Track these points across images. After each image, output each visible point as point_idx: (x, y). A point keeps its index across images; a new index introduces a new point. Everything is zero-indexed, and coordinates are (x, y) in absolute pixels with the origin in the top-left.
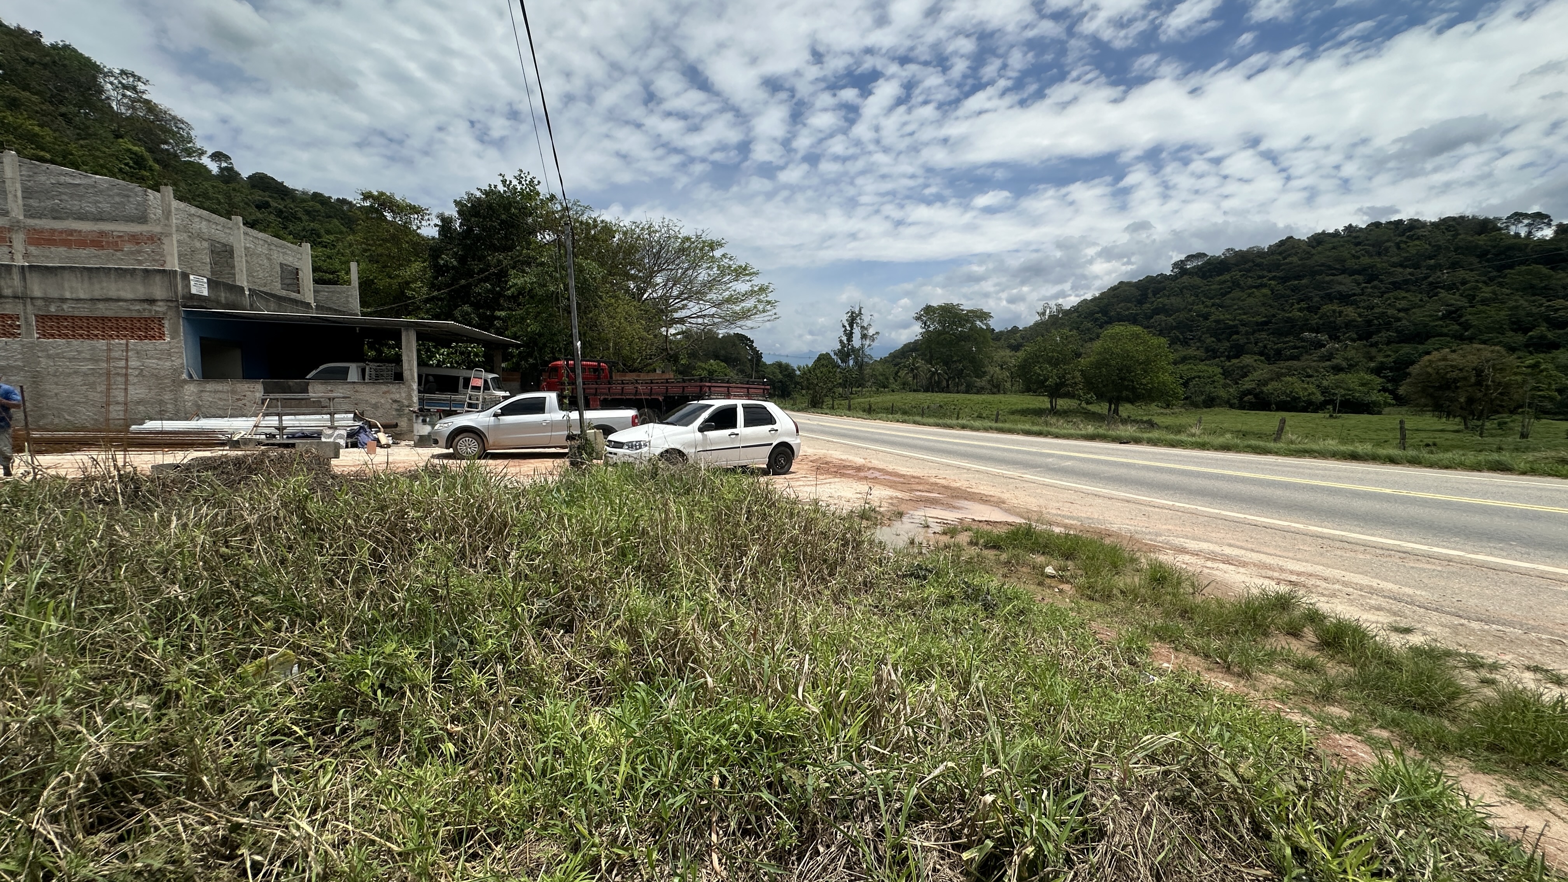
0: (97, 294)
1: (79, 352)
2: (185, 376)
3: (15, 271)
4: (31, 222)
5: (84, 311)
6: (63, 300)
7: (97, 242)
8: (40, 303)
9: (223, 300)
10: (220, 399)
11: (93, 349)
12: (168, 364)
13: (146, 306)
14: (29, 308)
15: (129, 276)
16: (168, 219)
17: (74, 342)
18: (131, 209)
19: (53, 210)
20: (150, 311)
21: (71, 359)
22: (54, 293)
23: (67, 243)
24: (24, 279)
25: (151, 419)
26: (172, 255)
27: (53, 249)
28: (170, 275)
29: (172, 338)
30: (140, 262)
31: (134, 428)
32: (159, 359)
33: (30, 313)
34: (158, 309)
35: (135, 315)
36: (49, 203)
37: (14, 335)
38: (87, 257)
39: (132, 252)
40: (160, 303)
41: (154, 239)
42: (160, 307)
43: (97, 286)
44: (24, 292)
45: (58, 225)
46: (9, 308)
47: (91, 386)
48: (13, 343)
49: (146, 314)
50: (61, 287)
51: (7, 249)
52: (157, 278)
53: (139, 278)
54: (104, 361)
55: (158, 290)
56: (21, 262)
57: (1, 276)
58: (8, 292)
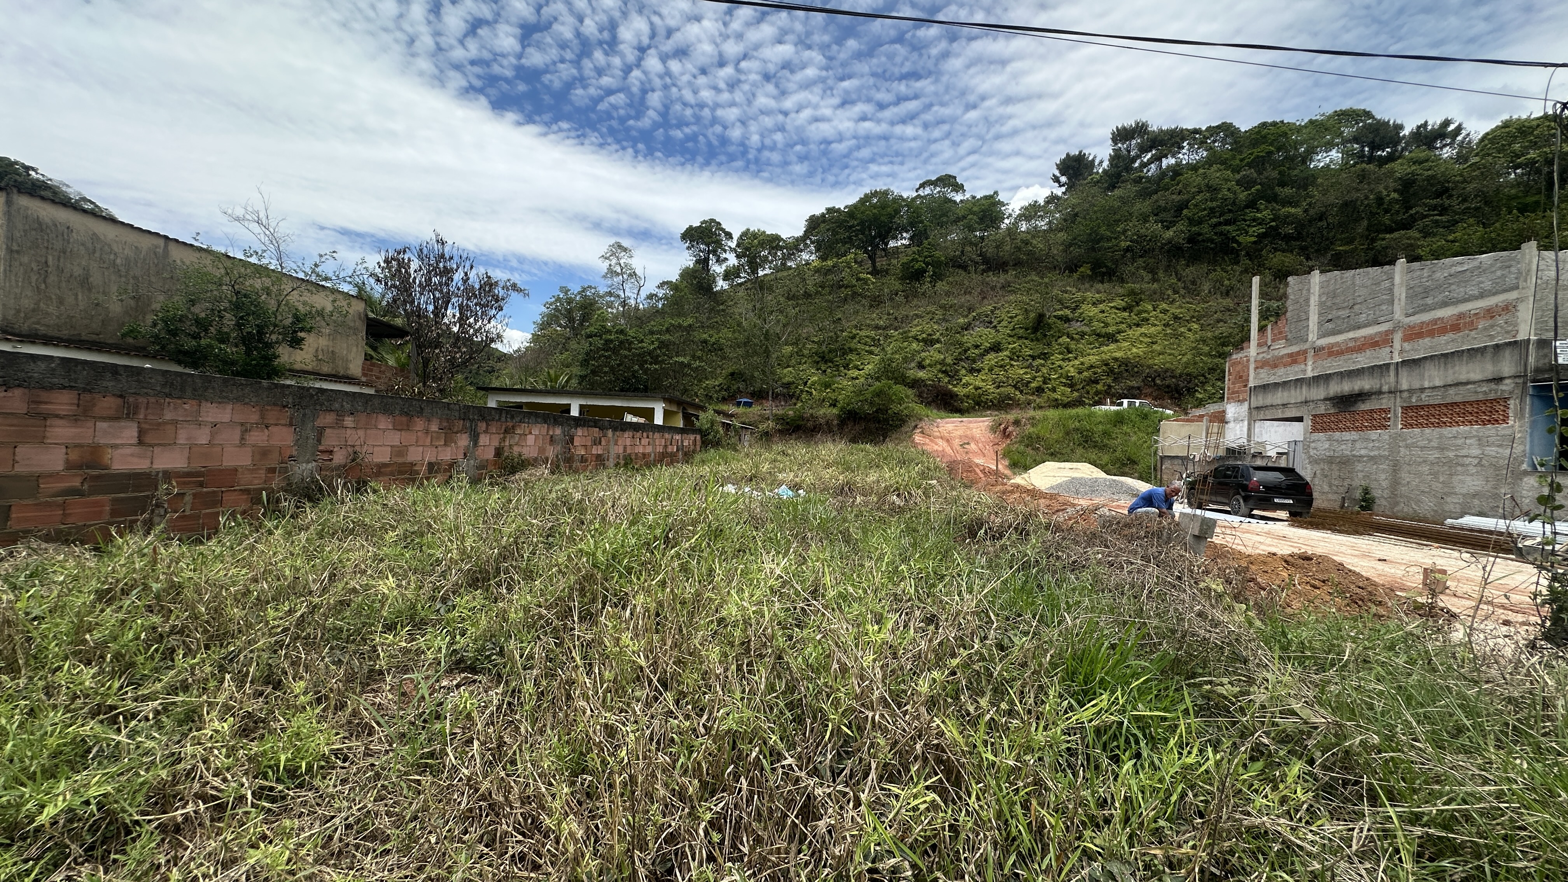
0: (1450, 380)
1: (1430, 441)
2: (1524, 466)
3: (1392, 368)
4: (1408, 320)
5: (1437, 398)
6: (1422, 390)
8: (1405, 395)
11: (1441, 437)
12: (1510, 451)
13: (1493, 386)
14: (1398, 400)
16: (1526, 280)
17: (1427, 431)
20: (1496, 391)
21: (1422, 448)
22: (1416, 385)
23: (1431, 333)
24: (1397, 374)
26: (1526, 322)
27: (1421, 341)
28: (1520, 346)
29: (1517, 421)
30: (1492, 337)
31: (1449, 521)
32: (1500, 446)
33: (1395, 405)
34: (1504, 388)
35: (1481, 397)
37: (1385, 427)
38: (1446, 343)
39: (1485, 329)
40: (1507, 381)
41: (1509, 308)
42: (1507, 386)
43: (1450, 371)
44: (1396, 387)
45: (1426, 317)
46: (1385, 402)
47: (1435, 475)
48: (1385, 434)
49: (1492, 396)
50: (1422, 377)
51: (1388, 349)
52: (1507, 353)
53: (1489, 356)
54: (1448, 449)
55: (1507, 366)
56: (1397, 359)
57: (1382, 375)
58: (1385, 388)
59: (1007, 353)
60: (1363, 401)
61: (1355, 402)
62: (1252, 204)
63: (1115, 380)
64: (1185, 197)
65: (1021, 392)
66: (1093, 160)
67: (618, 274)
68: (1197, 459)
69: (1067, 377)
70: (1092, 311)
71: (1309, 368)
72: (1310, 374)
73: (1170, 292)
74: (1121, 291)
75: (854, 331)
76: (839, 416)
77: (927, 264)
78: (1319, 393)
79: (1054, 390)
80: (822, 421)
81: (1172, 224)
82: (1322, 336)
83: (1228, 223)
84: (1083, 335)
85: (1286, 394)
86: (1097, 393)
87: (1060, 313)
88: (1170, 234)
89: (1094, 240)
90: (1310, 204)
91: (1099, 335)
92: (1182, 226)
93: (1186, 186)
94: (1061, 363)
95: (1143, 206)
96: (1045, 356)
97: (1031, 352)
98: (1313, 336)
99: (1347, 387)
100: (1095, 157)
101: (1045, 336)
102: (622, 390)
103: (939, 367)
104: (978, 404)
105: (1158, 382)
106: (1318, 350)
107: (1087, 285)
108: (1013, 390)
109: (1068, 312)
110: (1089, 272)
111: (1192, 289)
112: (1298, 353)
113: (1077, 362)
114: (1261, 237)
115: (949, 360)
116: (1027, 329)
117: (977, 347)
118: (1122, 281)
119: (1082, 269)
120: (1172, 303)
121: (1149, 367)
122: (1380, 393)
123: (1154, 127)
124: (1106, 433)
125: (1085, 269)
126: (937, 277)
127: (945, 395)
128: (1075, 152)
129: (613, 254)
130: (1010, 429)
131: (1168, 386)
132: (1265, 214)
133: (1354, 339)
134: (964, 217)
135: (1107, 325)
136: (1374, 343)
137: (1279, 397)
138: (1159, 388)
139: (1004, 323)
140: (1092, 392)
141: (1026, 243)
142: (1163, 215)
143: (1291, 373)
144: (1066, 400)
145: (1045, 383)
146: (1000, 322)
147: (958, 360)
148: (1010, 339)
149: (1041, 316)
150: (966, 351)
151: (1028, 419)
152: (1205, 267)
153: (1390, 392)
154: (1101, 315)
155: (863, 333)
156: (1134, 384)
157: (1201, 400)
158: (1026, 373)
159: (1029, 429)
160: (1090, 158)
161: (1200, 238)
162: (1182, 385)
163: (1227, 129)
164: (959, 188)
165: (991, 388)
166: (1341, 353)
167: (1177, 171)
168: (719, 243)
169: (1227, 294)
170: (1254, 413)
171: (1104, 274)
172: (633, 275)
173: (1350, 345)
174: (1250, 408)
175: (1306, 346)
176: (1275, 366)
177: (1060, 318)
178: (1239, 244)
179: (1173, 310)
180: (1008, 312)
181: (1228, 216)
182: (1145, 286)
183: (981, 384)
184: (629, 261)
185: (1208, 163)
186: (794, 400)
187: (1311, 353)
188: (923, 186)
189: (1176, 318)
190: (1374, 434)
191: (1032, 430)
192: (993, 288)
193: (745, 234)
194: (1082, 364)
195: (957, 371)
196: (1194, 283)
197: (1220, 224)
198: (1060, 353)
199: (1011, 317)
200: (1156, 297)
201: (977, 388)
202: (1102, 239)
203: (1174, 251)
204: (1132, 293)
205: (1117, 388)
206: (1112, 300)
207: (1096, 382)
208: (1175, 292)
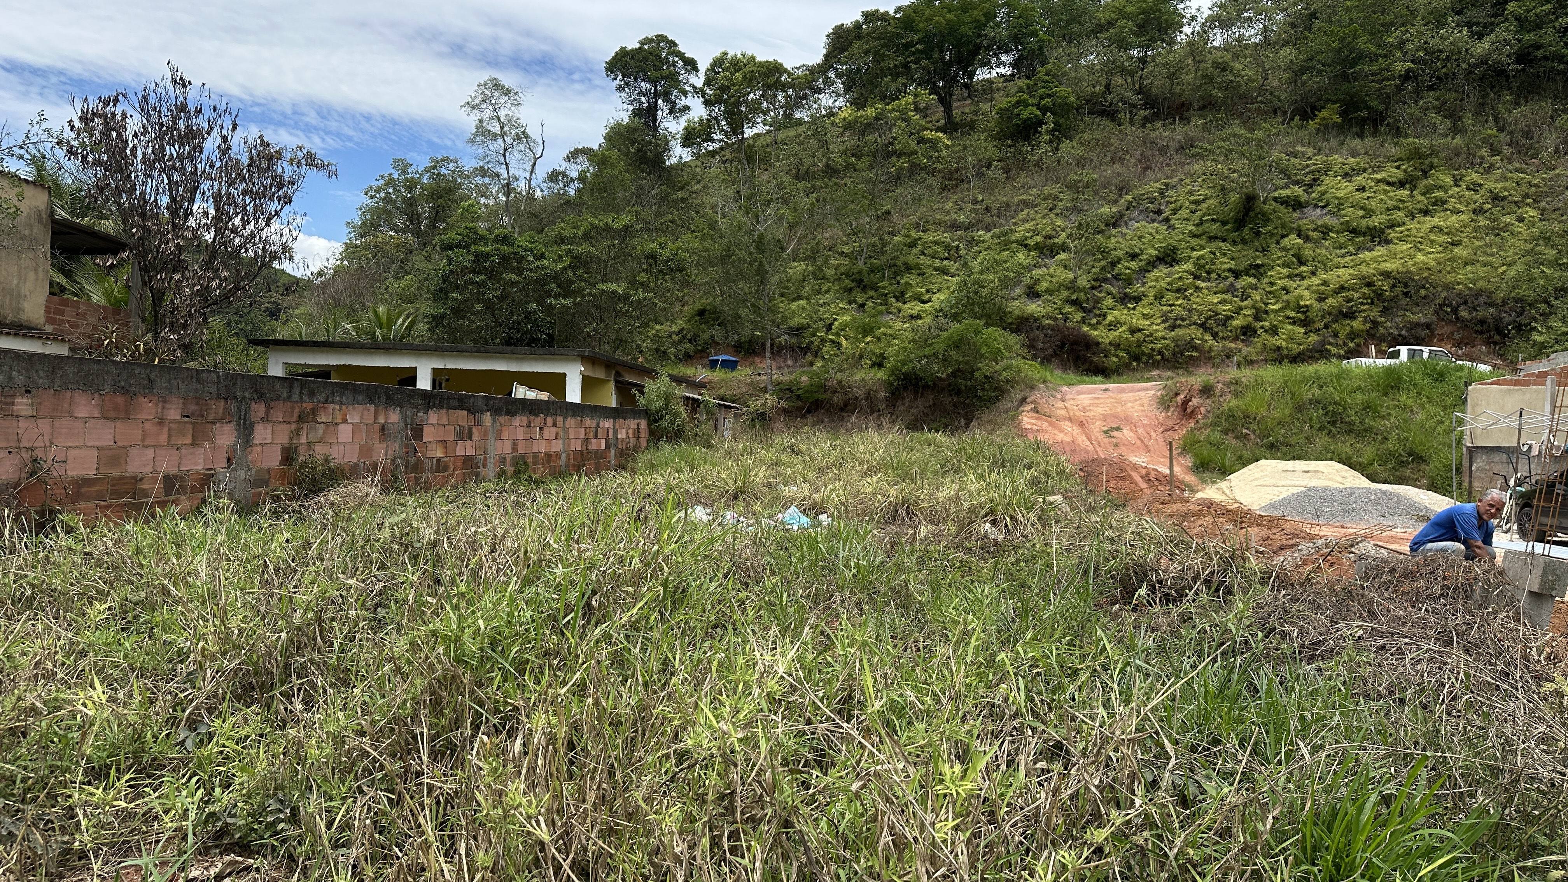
59: (1188, 266)
63: (1385, 311)
65: (1215, 335)
67: (494, 136)
68: (1535, 452)
69: (1299, 308)
70: (1344, 189)
73: (1484, 152)
74: (1394, 151)
76: (889, 384)
77: (1044, 110)
79: (1274, 331)
80: (860, 393)
81: (1488, 28)
84: (1325, 231)
86: (1352, 335)
87: (1284, 193)
88: (1482, 47)
91: (1355, 232)
92: (1505, 32)
94: (1286, 282)
96: (1257, 270)
97: (1232, 264)
101: (1258, 234)
102: (508, 342)
103: (1065, 293)
104: (1137, 358)
105: (1464, 313)
107: (1334, 142)
108: (1199, 333)
109: (1298, 191)
110: (1337, 119)
111: (1525, 145)
113: (1315, 281)
115: (1084, 282)
116: (1224, 223)
117: (1133, 256)
118: (1397, 132)
119: (1324, 114)
120: (1488, 171)
121: (1448, 287)
124: (1368, 408)
125: (1330, 114)
126: (1061, 133)
127: (1076, 343)
129: (486, 100)
130: (1195, 402)
131: (1482, 322)
134: (1111, 24)
135: (1369, 213)
138: (1464, 324)
139: (1183, 213)
140: (1342, 334)
141: (1223, 68)
142: (1471, 13)
144: (1295, 348)
145: (1257, 318)
146: (1175, 211)
147: (1099, 282)
148: (1194, 242)
149: (1250, 200)
150: (1113, 264)
151: (1228, 384)
152: (1547, 106)
154: (1359, 195)
156: (1419, 317)
157: (1543, 345)
158: (1223, 302)
159: (1231, 402)
161: (1539, 54)
162: (1507, 318)
165: (1159, 329)
168: (673, 79)
171: (1363, 122)
172: (523, 136)
177: (1284, 202)
179: (1490, 185)
180: (1191, 193)
182: (1439, 141)
183: (1142, 323)
184: (516, 112)
186: (809, 357)
189: (1496, 198)
191: (1234, 403)
192: (1163, 151)
194: (1325, 283)
195: (1098, 301)
196: (1528, 134)
198: (1284, 265)
199: (1196, 202)
200: (1459, 161)
201: (1133, 331)
202: (1360, 57)
203: (1492, 78)
204: (1416, 154)
205: (1389, 326)
206: (1379, 168)
207: (1350, 315)
208: (1495, 151)
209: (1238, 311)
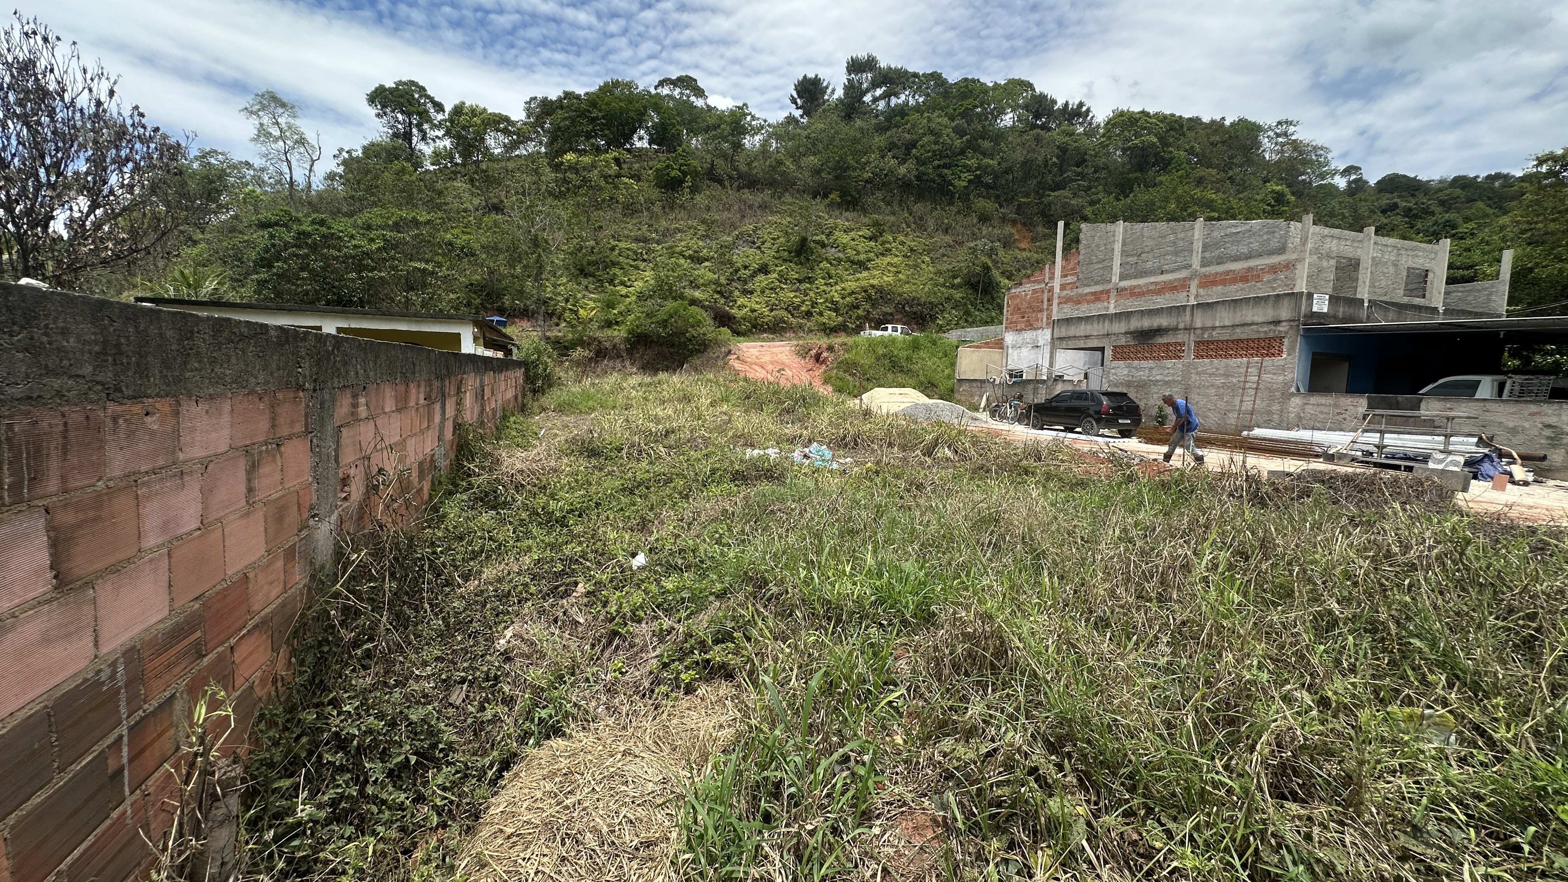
0: (1237, 322)
1: (1217, 369)
2: (1293, 390)
3: (1188, 309)
4: (1204, 270)
5: (1226, 335)
6: (1214, 328)
7: (1243, 278)
8: (1199, 332)
9: (1341, 315)
10: (1322, 412)
11: (1227, 366)
12: (1281, 378)
13: (1272, 327)
14: (1192, 335)
15: (1263, 303)
16: (1304, 245)
17: (1215, 361)
18: (1274, 244)
19: (1219, 257)
20: (1275, 331)
21: (1211, 375)
22: (1209, 324)
23: (1224, 282)
24: (1192, 314)
25: (1259, 427)
26: (1302, 278)
27: (1214, 288)
28: (1295, 297)
29: (1289, 355)
30: (1274, 289)
31: (1245, 433)
32: (1274, 374)
33: (1189, 340)
34: (1281, 329)
35: (1262, 336)
36: (1217, 253)
37: (1180, 358)
38: (1235, 291)
39: (1269, 281)
40: (1284, 324)
41: (1289, 266)
42: (1283, 328)
43: (1238, 314)
44: (1191, 325)
45: (1220, 269)
46: (1180, 337)
47: (1220, 397)
48: (1179, 364)
49: (1271, 335)
50: (1214, 318)
51: (1185, 294)
52: (1286, 301)
53: (1270, 303)
54: (1232, 376)
55: (1285, 312)
56: (1193, 302)
57: (1179, 315)
58: (1181, 326)
59: (775, 275)
60: (1161, 336)
61: (1154, 336)
62: (962, 152)
63: (873, 306)
64: (914, 137)
65: (793, 315)
66: (827, 87)
67: (276, 140)
69: (832, 302)
70: (845, 239)
71: (1112, 306)
72: (1112, 311)
73: (904, 226)
74: (866, 220)
75: (613, 243)
76: (627, 340)
77: (685, 174)
78: (1120, 327)
79: (821, 314)
80: (607, 344)
81: (904, 161)
82: (1122, 278)
83: (945, 166)
84: (839, 260)
85: (1089, 327)
86: (859, 318)
87: (818, 238)
88: (902, 170)
89: (841, 170)
90: (1002, 158)
91: (852, 262)
92: (911, 164)
93: (914, 126)
94: (825, 288)
95: (879, 140)
96: (810, 280)
97: (797, 276)
98: (1115, 279)
99: (1146, 323)
100: (829, 84)
101: (808, 260)
103: (713, 287)
104: (754, 326)
105: (907, 309)
106: (1120, 291)
107: (837, 212)
108: (785, 313)
109: (824, 237)
110: (839, 200)
111: (920, 225)
112: (1102, 292)
113: (838, 288)
114: (970, 181)
115: (723, 281)
116: (790, 252)
117: (746, 267)
118: (864, 211)
119: (832, 196)
120: (906, 235)
121: (900, 295)
122: (1176, 329)
123: (883, 64)
125: (834, 196)
126: (694, 190)
127: (724, 316)
128: (811, 75)
129: (263, 108)
130: (825, 354)
131: (915, 313)
132: (972, 162)
133: (1156, 283)
134: (716, 127)
135: (858, 253)
136: (1172, 287)
137: (1082, 329)
138: (907, 314)
139: (767, 245)
140: (854, 317)
141: (780, 163)
142: (896, 151)
143: (1095, 309)
144: (833, 324)
145: (813, 307)
146: (763, 243)
147: (730, 280)
148: (776, 262)
149: (804, 240)
150: (736, 271)
151: (840, 345)
152: (929, 205)
153: (1185, 329)
154: (853, 243)
155: (622, 245)
156: (888, 310)
158: (795, 297)
159: (843, 355)
160: (825, 84)
161: (925, 178)
162: (926, 312)
163: (936, 77)
164: (700, 93)
165: (765, 310)
166: (1142, 294)
167: (902, 111)
168: (424, 116)
169: (947, 232)
170: (1057, 343)
171: (850, 203)
172: (302, 141)
173: (1151, 287)
174: (1052, 339)
175: (1110, 286)
176: (1079, 302)
177: (817, 242)
178: (954, 187)
179: (908, 243)
180: (770, 233)
181: (947, 161)
182: (885, 218)
183: (756, 307)
184: (293, 122)
185: (929, 107)
187: (1113, 293)
188: (661, 83)
189: (912, 250)
190: (1169, 363)
191: (847, 356)
192: (751, 207)
193: (458, 110)
194: (843, 289)
195: (731, 292)
196: (921, 219)
197: (939, 166)
198: (823, 278)
199: (773, 239)
200: (895, 229)
201: (753, 311)
202: (848, 168)
203: (906, 186)
204: (876, 224)
205: (875, 314)
206: (859, 229)
207: (857, 307)
208: (909, 226)
209: (803, 302)
